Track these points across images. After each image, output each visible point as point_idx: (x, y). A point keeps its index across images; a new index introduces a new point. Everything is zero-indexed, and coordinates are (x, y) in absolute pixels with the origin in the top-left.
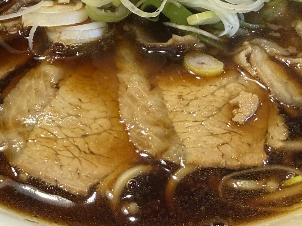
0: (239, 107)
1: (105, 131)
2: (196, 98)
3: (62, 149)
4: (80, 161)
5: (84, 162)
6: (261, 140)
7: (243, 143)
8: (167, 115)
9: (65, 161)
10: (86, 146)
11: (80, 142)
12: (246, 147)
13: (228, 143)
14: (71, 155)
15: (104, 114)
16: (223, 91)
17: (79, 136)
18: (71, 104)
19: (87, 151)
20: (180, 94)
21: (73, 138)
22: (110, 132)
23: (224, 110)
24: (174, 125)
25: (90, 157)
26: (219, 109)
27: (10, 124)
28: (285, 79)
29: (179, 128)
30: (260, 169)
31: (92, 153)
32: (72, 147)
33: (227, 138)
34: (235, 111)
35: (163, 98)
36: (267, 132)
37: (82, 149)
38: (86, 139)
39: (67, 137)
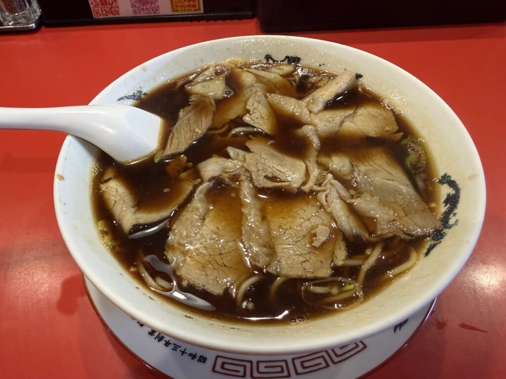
0: (316, 236)
1: (233, 250)
2: (290, 228)
3: (207, 263)
4: (218, 271)
5: (221, 273)
6: (329, 259)
7: (318, 260)
8: (271, 240)
9: (209, 272)
10: (222, 261)
11: (218, 258)
12: (319, 263)
13: (308, 261)
14: (213, 268)
15: (232, 239)
16: (307, 222)
17: (218, 254)
18: (212, 231)
19: (223, 265)
20: (280, 225)
21: (213, 255)
22: (237, 251)
23: (307, 237)
24: (275, 246)
25: (224, 268)
26: (304, 236)
27: (176, 245)
28: (347, 214)
29: (279, 249)
30: (326, 280)
31: (225, 266)
32: (214, 262)
33: (308, 257)
34: (314, 238)
35: (269, 227)
36: (334, 253)
37: (219, 263)
38: (222, 256)
39: (210, 255)
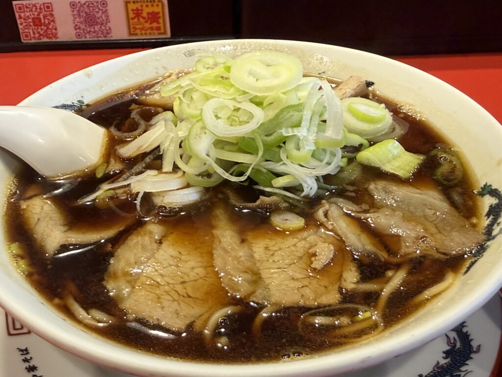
0: (316, 256)
1: (201, 278)
2: (280, 249)
3: (163, 294)
4: (179, 304)
5: (182, 305)
6: (336, 283)
7: (320, 285)
8: (255, 264)
9: (166, 304)
10: (185, 291)
11: (179, 288)
12: (323, 289)
13: (307, 286)
14: (171, 299)
15: (200, 264)
16: (303, 242)
17: (179, 282)
18: (172, 256)
19: (185, 295)
20: (266, 246)
21: (173, 284)
22: (205, 279)
23: (305, 259)
24: (261, 271)
25: (187, 299)
26: (301, 258)
27: (120, 273)
28: (358, 232)
29: (265, 274)
30: (334, 307)
31: (189, 296)
32: (173, 292)
33: (306, 282)
34: (313, 259)
35: (252, 250)
36: (341, 276)
37: (181, 294)
38: (185, 285)
39: (168, 284)
